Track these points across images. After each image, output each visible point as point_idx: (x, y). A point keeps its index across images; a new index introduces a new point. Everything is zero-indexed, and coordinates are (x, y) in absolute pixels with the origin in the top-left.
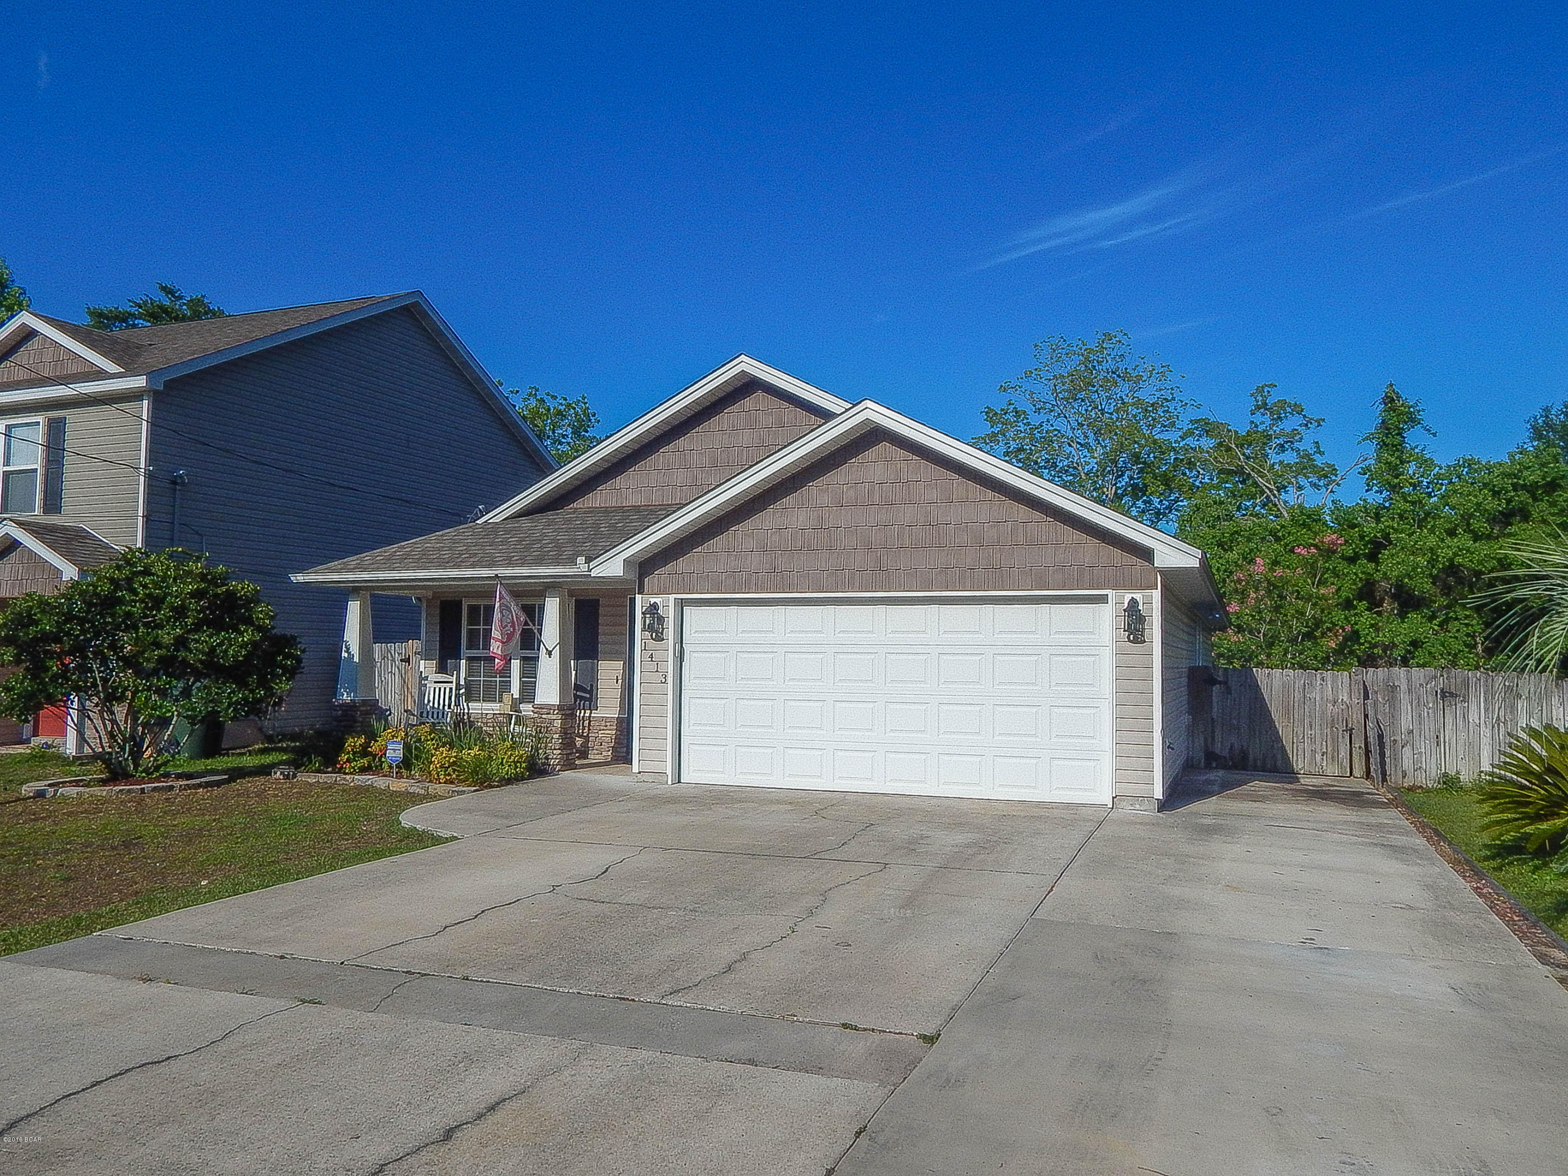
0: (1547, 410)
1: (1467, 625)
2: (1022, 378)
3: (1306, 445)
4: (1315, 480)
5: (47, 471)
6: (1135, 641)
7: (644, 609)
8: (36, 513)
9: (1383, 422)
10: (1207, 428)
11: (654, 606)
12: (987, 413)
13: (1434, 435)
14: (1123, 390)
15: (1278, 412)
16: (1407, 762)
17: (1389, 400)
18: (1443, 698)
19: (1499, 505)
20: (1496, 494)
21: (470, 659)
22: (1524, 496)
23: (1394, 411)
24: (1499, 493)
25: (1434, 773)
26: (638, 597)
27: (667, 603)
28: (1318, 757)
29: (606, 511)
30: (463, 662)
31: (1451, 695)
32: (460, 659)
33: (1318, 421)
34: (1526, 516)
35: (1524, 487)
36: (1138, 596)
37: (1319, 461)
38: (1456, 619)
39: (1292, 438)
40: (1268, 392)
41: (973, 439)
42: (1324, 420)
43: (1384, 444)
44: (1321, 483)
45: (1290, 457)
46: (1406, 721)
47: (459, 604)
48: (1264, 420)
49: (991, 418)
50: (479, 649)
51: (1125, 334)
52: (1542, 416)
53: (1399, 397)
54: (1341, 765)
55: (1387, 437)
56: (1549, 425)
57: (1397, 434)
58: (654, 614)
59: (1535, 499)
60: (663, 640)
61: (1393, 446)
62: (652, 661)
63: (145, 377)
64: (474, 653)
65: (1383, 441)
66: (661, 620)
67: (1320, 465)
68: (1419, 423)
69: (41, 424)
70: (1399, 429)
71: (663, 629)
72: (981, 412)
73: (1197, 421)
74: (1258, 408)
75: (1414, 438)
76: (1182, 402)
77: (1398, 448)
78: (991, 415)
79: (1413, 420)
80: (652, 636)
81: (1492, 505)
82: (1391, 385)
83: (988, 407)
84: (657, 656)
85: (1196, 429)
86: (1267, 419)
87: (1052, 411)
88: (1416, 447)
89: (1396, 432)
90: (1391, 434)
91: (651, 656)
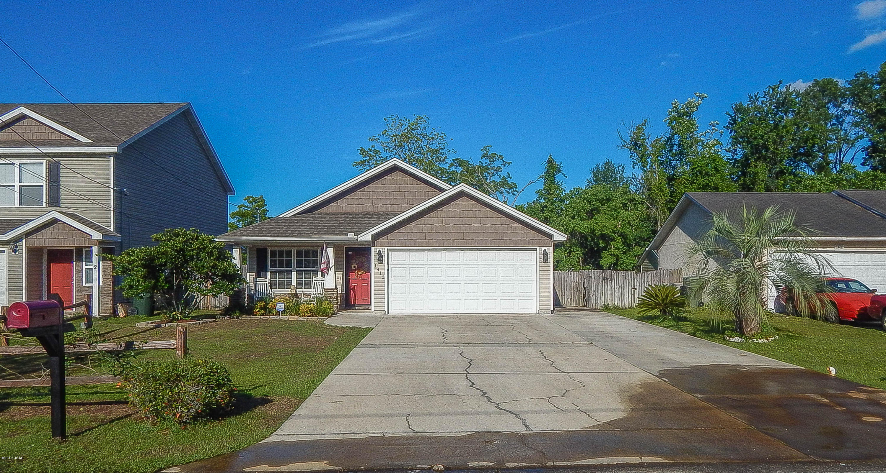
0: (598, 165)
1: (578, 254)
2: (380, 135)
3: (504, 174)
4: (507, 190)
5: (50, 187)
6: (545, 263)
7: (375, 252)
8: (44, 206)
9: (547, 170)
10: (461, 163)
11: (379, 251)
12: (361, 150)
13: (566, 177)
14: (423, 143)
15: (492, 158)
16: (594, 302)
17: (550, 162)
18: (604, 280)
19: (590, 207)
20: (589, 202)
21: (271, 272)
22: (597, 203)
23: (552, 167)
24: (590, 202)
25: (601, 304)
26: (372, 248)
27: (384, 251)
28: (569, 300)
30: (269, 274)
31: (607, 279)
32: (267, 272)
33: (509, 163)
34: (599, 212)
35: (598, 200)
36: (546, 248)
37: (510, 181)
38: (574, 251)
39: (497, 170)
40: (489, 149)
41: (354, 162)
42: (511, 163)
43: (548, 180)
44: (510, 191)
45: (497, 179)
46: (593, 288)
47: (266, 250)
48: (486, 162)
49: (363, 153)
50: (276, 268)
51: (427, 118)
52: (596, 168)
53: (554, 161)
54: (576, 302)
55: (549, 177)
56: (599, 171)
57: (553, 176)
58: (379, 254)
59: (602, 205)
60: (382, 263)
61: (551, 181)
62: (378, 271)
63: (117, 148)
64: (274, 269)
65: (547, 178)
66: (381, 256)
67: (510, 183)
69: (44, 164)
70: (554, 174)
71: (383, 259)
72: (358, 150)
73: (456, 160)
74: (483, 156)
75: (559, 178)
76: (448, 150)
77: (553, 182)
78: (363, 151)
79: (560, 171)
80: (378, 262)
81: (588, 207)
82: (551, 155)
83: (362, 148)
84: (380, 269)
85: (455, 163)
86: (488, 161)
87: (393, 151)
88: (560, 181)
90: (550, 175)
91: (378, 269)
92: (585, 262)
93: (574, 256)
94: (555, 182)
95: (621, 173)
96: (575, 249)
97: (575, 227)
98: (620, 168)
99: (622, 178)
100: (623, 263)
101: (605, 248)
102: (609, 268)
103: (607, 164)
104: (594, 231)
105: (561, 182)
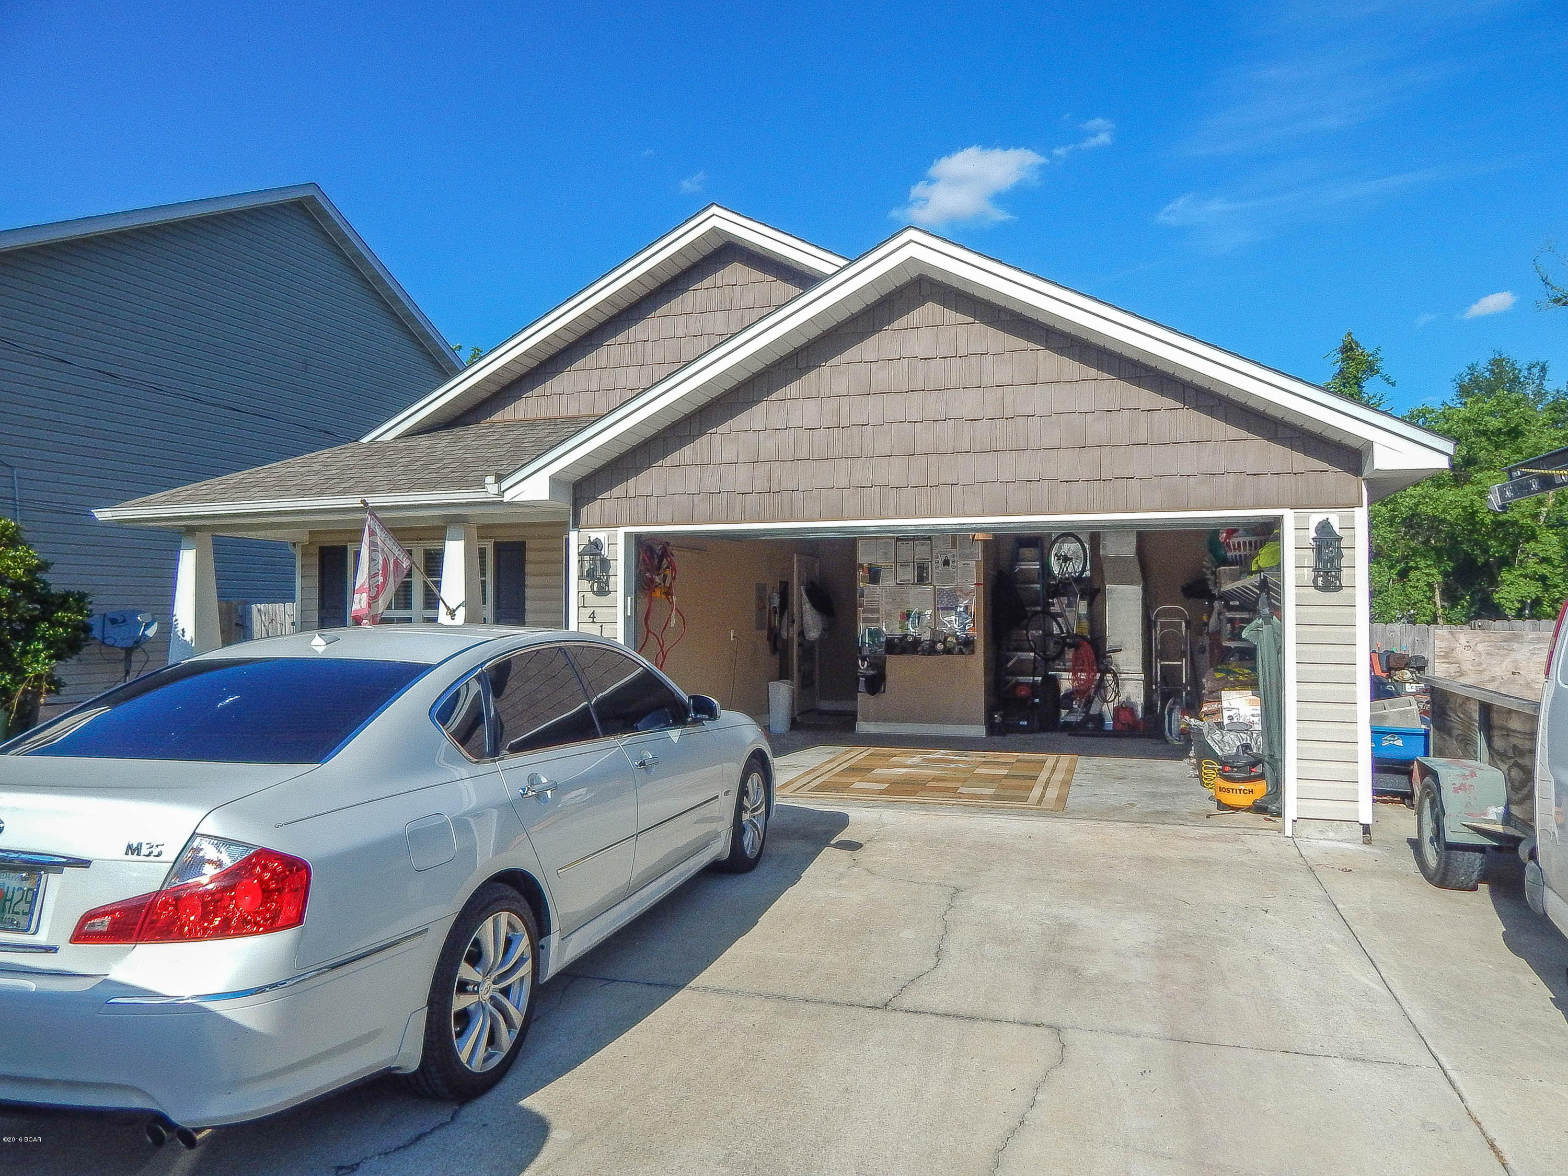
1: (1427, 575)
7: (581, 547)
9: (1341, 371)
11: (596, 544)
13: (1393, 384)
17: (1348, 349)
23: (1353, 360)
26: (573, 536)
27: (614, 541)
29: (532, 424)
38: (1417, 568)
52: (1467, 374)
53: (1357, 346)
55: (1344, 387)
56: (1475, 381)
57: (1355, 384)
58: (595, 554)
60: (608, 593)
62: (593, 622)
66: (606, 564)
68: (1378, 373)
70: (1357, 378)
71: (608, 576)
75: (1372, 387)
79: (1372, 369)
80: (592, 587)
82: (1350, 334)
84: (601, 614)
88: (1374, 397)
89: (1355, 381)
90: (1348, 383)
91: (593, 616)
92: (1451, 596)
93: (1418, 580)
94: (1363, 397)
95: (1538, 382)
96: (1422, 564)
97: (1417, 505)
98: (1535, 371)
99: (1540, 394)
100: (1560, 598)
101: (1506, 562)
102: (1520, 615)
103: (1498, 364)
104: (1475, 513)
105: (1379, 396)
